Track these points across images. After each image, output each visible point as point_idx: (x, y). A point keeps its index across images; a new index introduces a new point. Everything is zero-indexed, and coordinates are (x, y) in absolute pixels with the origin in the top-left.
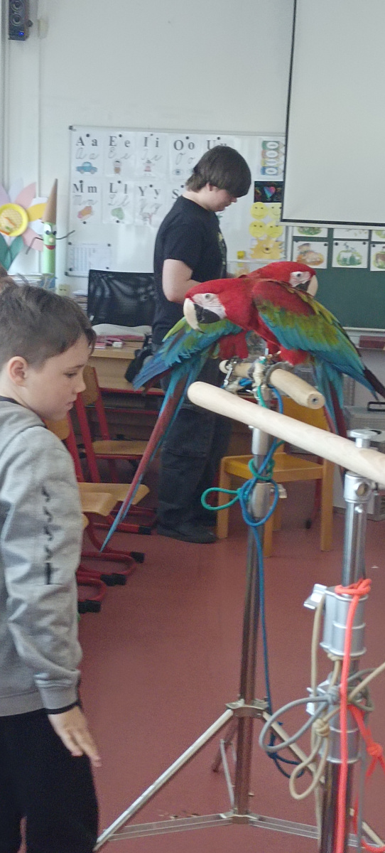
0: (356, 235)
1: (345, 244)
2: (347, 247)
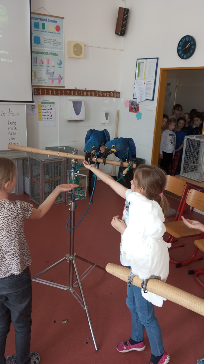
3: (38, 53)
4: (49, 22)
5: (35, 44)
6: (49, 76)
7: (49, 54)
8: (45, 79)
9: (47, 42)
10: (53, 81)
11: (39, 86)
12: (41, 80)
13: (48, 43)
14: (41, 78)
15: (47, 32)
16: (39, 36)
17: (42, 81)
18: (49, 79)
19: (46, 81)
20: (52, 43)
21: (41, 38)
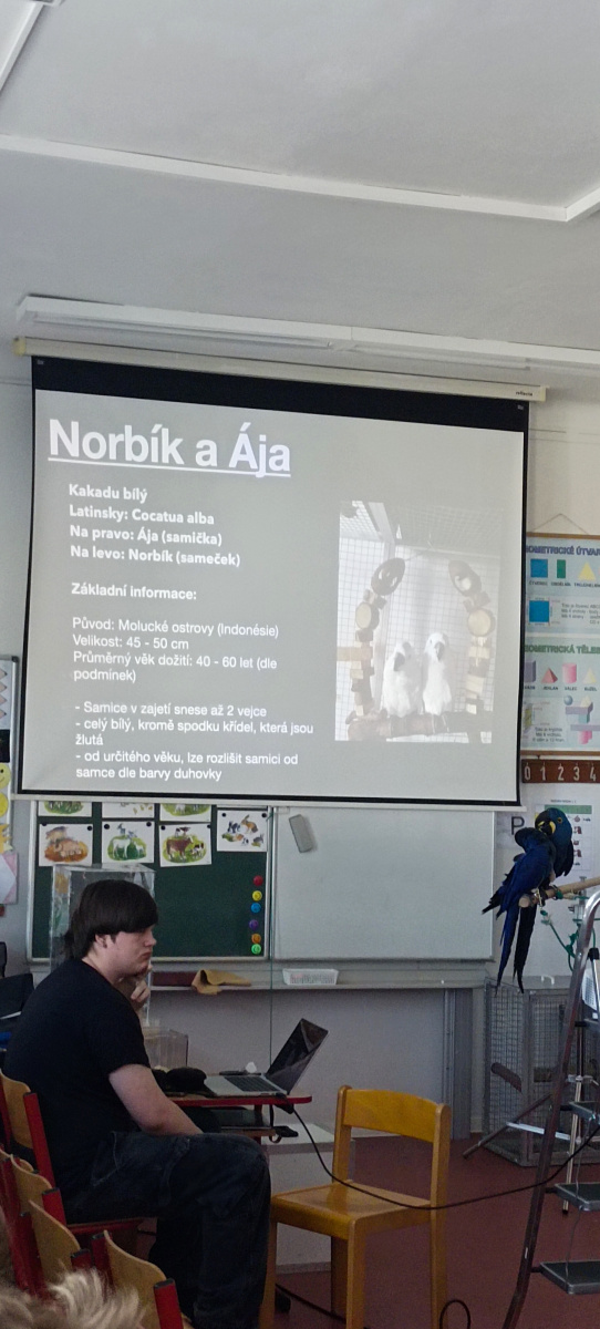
0: (135, 811)
1: (120, 827)
2: (123, 830)
3: (540, 649)
4: (578, 554)
5: (533, 624)
6: (574, 719)
7: (576, 650)
8: (561, 730)
9: (572, 614)
10: (587, 736)
11: (539, 753)
12: (547, 732)
13: (574, 617)
14: (547, 727)
15: (573, 585)
16: (546, 600)
17: (549, 738)
18: (574, 728)
19: (563, 735)
20: (587, 615)
21: (551, 605)
